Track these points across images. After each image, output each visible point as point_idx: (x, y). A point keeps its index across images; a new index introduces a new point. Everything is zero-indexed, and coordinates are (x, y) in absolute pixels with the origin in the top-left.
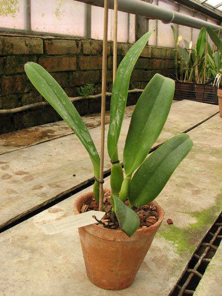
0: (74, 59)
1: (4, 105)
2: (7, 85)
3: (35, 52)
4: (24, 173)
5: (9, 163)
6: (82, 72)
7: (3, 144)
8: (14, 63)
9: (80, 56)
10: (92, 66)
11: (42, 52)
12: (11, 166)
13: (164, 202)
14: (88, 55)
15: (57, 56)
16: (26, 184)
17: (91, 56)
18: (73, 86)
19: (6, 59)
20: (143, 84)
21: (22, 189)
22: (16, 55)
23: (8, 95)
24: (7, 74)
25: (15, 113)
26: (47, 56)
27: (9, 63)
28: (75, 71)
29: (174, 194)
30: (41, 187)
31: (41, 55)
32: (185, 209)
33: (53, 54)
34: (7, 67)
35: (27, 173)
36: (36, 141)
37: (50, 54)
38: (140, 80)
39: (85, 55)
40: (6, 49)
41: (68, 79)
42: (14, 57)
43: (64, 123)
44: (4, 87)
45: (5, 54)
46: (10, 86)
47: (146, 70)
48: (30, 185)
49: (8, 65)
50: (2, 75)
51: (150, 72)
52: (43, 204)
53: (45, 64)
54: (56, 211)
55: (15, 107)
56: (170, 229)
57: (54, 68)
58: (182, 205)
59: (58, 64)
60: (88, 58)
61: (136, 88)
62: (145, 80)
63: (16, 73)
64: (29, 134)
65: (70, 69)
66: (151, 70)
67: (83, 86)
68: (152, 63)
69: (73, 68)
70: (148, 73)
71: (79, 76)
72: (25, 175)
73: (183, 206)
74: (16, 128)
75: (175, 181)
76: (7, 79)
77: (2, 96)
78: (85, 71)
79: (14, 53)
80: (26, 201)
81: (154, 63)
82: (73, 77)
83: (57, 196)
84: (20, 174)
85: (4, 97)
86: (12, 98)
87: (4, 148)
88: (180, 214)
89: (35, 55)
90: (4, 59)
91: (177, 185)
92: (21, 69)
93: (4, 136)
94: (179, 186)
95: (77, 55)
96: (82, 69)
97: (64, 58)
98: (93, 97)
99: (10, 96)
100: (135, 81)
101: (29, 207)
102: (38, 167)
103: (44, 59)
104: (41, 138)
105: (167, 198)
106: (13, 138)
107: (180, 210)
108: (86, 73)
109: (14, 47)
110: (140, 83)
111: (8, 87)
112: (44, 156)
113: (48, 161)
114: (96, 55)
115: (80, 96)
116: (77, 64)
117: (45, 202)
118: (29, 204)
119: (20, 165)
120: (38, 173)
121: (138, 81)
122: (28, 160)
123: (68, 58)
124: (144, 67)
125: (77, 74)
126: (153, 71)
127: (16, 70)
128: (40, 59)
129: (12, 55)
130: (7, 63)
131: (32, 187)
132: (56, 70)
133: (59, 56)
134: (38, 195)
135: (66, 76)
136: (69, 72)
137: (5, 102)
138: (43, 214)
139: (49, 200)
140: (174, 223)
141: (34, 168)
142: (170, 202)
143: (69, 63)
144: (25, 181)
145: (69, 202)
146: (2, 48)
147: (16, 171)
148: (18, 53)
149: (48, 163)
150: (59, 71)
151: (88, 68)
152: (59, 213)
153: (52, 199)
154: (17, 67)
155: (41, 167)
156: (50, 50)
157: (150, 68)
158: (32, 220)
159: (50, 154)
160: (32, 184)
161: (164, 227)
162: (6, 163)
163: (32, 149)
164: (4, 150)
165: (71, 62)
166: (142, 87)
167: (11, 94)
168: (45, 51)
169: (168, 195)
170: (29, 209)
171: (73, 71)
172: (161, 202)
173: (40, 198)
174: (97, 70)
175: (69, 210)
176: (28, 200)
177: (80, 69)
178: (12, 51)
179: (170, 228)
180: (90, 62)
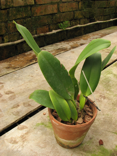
0: (56, 6)
1: (10, 39)
2: (11, 27)
3: (29, 4)
4: (12, 92)
5: (4, 83)
6: (62, 14)
7: (7, 66)
8: (15, 13)
9: (60, 3)
10: (68, 9)
11: (34, 3)
12: (4, 86)
13: (101, 121)
14: (65, 2)
15: (44, 5)
16: (9, 102)
17: (67, 3)
18: (56, 23)
19: (9, 10)
20: (102, 18)
21: (5, 107)
22: (16, 7)
23: (12, 33)
24: (11, 20)
25: (18, 44)
26: (37, 6)
27: (11, 13)
28: (57, 13)
29: (109, 113)
30: (18, 106)
31: (33, 5)
32: (115, 129)
33: (41, 4)
34: (10, 16)
35: (13, 93)
36: (27, 63)
37: (39, 4)
38: (101, 15)
39: (63, 2)
40: (8, 4)
41: (52, 19)
42: (14, 8)
43: (49, 48)
44: (9, 28)
45: (8, 7)
46: (13, 27)
47: (105, 8)
48: (11, 104)
49: (11, 14)
50: (7, 21)
51: (108, 9)
52: (15, 121)
53: (36, 11)
54: (22, 128)
55: (18, 40)
56: (100, 151)
57: (42, 13)
58: (114, 124)
59: (45, 10)
60: (66, 4)
61: (98, 20)
62: (104, 15)
63: (16, 18)
64: (25, 57)
65: (54, 12)
66: (108, 8)
67: (62, 22)
68: (109, 3)
69: (55, 11)
70: (106, 10)
71: (59, 16)
72: (11, 95)
73: (114, 126)
74: (19, 52)
75: (112, 100)
76: (11, 23)
77: (8, 34)
78: (64, 12)
79: (14, 6)
80: (5, 119)
81: (110, 3)
82: (56, 17)
83: (27, 114)
84: (8, 94)
85: (10, 35)
86: (15, 35)
87: (6, 70)
88: (111, 134)
89: (29, 6)
90: (7, 10)
91: (113, 104)
92: (19, 16)
93: (10, 59)
94: (115, 105)
95: (58, 3)
96: (61, 11)
97: (49, 6)
98: (69, 28)
99: (14, 33)
100: (97, 16)
101: (5, 125)
102: (21, 87)
103: (35, 8)
104: (31, 61)
105: (104, 116)
106: (14, 61)
107: (111, 130)
108: (64, 14)
109: (14, 2)
110: (101, 17)
111: (12, 28)
112: (28, 77)
113: (30, 81)
114: (71, 2)
115: (60, 29)
116: (58, 9)
117: (17, 120)
118: (5, 122)
119: (10, 86)
120: (20, 93)
121: (99, 16)
122: (17, 81)
123: (52, 5)
124: (104, 7)
125: (58, 15)
126: (110, 8)
127: (16, 17)
128: (32, 8)
129: (13, 7)
130: (10, 13)
131: (12, 105)
132: (43, 14)
133: (46, 5)
134: (14, 113)
135: (51, 17)
136: (53, 14)
137: (11, 38)
138: (13, 131)
139: (20, 118)
140: (104, 144)
141: (19, 88)
142: (105, 121)
143: (53, 9)
144: (9, 100)
145: (34, 119)
146: (5, 3)
147: (6, 91)
148: (17, 6)
149: (29, 83)
150: (46, 14)
151: (66, 11)
152: (24, 130)
153: (22, 117)
154: (17, 15)
155: (23, 87)
156: (39, 1)
157: (108, 7)
158: (5, 136)
159: (32, 75)
160: (13, 102)
161: (95, 148)
162: (3, 83)
163: (22, 71)
164: (5, 71)
165: (54, 8)
166: (102, 19)
167: (14, 32)
168: (35, 2)
169: (105, 113)
170: (4, 127)
171: (55, 14)
172: (98, 121)
173: (14, 116)
174: (72, 11)
175: (32, 127)
176: (6, 118)
177: (60, 12)
178: (12, 4)
179: (100, 149)
180: (66, 7)
